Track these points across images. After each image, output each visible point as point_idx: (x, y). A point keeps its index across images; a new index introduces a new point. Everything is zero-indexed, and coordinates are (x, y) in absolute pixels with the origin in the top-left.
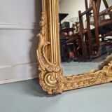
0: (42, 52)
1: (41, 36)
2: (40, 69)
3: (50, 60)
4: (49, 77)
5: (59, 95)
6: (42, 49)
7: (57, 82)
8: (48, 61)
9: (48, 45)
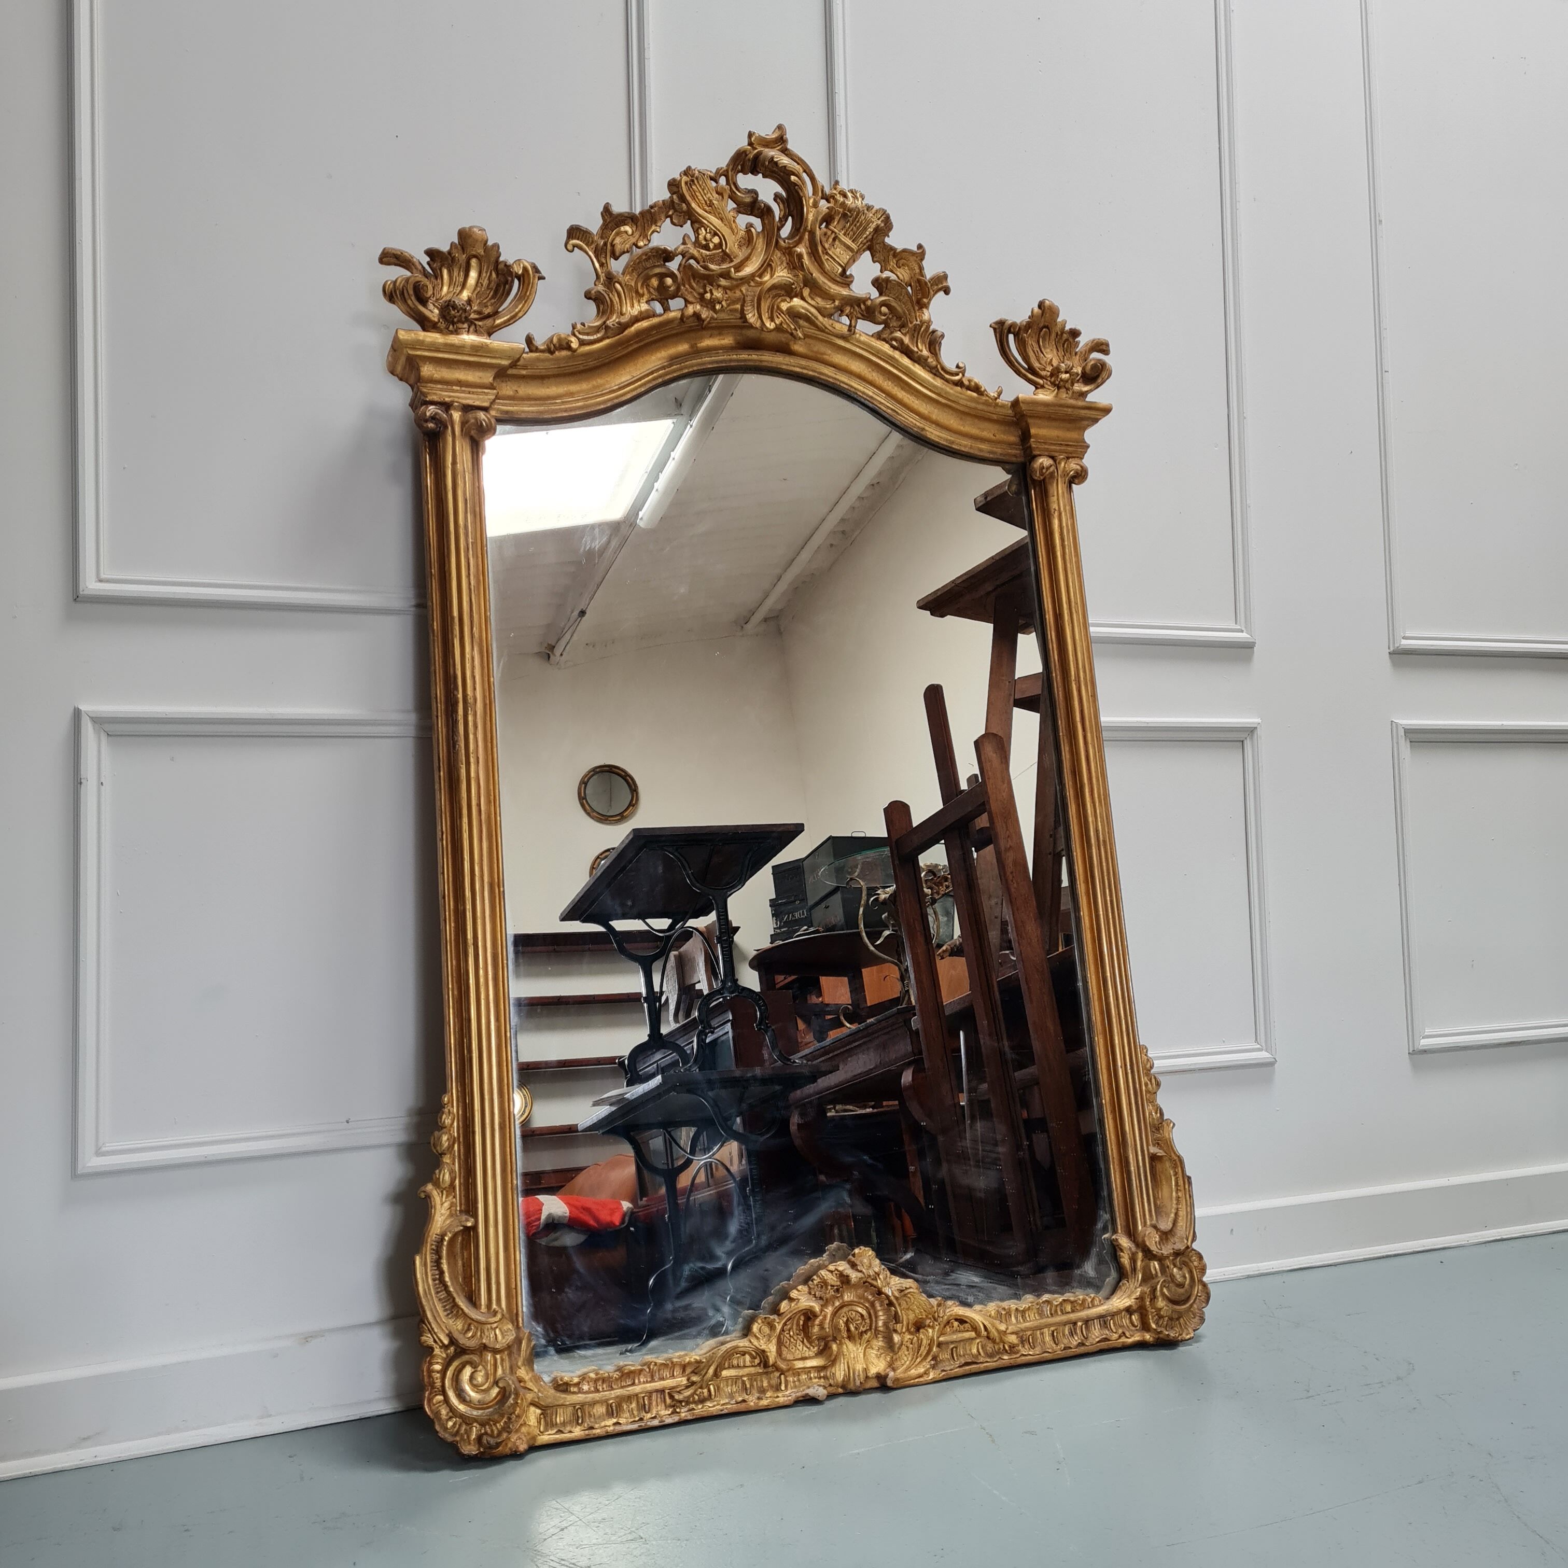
0: (438, 1263)
1: (435, 1193)
2: (428, 1339)
3: (472, 1299)
4: (468, 1371)
5: (512, 1464)
6: (438, 1252)
7: (504, 1395)
8: (462, 1303)
9: (467, 1229)
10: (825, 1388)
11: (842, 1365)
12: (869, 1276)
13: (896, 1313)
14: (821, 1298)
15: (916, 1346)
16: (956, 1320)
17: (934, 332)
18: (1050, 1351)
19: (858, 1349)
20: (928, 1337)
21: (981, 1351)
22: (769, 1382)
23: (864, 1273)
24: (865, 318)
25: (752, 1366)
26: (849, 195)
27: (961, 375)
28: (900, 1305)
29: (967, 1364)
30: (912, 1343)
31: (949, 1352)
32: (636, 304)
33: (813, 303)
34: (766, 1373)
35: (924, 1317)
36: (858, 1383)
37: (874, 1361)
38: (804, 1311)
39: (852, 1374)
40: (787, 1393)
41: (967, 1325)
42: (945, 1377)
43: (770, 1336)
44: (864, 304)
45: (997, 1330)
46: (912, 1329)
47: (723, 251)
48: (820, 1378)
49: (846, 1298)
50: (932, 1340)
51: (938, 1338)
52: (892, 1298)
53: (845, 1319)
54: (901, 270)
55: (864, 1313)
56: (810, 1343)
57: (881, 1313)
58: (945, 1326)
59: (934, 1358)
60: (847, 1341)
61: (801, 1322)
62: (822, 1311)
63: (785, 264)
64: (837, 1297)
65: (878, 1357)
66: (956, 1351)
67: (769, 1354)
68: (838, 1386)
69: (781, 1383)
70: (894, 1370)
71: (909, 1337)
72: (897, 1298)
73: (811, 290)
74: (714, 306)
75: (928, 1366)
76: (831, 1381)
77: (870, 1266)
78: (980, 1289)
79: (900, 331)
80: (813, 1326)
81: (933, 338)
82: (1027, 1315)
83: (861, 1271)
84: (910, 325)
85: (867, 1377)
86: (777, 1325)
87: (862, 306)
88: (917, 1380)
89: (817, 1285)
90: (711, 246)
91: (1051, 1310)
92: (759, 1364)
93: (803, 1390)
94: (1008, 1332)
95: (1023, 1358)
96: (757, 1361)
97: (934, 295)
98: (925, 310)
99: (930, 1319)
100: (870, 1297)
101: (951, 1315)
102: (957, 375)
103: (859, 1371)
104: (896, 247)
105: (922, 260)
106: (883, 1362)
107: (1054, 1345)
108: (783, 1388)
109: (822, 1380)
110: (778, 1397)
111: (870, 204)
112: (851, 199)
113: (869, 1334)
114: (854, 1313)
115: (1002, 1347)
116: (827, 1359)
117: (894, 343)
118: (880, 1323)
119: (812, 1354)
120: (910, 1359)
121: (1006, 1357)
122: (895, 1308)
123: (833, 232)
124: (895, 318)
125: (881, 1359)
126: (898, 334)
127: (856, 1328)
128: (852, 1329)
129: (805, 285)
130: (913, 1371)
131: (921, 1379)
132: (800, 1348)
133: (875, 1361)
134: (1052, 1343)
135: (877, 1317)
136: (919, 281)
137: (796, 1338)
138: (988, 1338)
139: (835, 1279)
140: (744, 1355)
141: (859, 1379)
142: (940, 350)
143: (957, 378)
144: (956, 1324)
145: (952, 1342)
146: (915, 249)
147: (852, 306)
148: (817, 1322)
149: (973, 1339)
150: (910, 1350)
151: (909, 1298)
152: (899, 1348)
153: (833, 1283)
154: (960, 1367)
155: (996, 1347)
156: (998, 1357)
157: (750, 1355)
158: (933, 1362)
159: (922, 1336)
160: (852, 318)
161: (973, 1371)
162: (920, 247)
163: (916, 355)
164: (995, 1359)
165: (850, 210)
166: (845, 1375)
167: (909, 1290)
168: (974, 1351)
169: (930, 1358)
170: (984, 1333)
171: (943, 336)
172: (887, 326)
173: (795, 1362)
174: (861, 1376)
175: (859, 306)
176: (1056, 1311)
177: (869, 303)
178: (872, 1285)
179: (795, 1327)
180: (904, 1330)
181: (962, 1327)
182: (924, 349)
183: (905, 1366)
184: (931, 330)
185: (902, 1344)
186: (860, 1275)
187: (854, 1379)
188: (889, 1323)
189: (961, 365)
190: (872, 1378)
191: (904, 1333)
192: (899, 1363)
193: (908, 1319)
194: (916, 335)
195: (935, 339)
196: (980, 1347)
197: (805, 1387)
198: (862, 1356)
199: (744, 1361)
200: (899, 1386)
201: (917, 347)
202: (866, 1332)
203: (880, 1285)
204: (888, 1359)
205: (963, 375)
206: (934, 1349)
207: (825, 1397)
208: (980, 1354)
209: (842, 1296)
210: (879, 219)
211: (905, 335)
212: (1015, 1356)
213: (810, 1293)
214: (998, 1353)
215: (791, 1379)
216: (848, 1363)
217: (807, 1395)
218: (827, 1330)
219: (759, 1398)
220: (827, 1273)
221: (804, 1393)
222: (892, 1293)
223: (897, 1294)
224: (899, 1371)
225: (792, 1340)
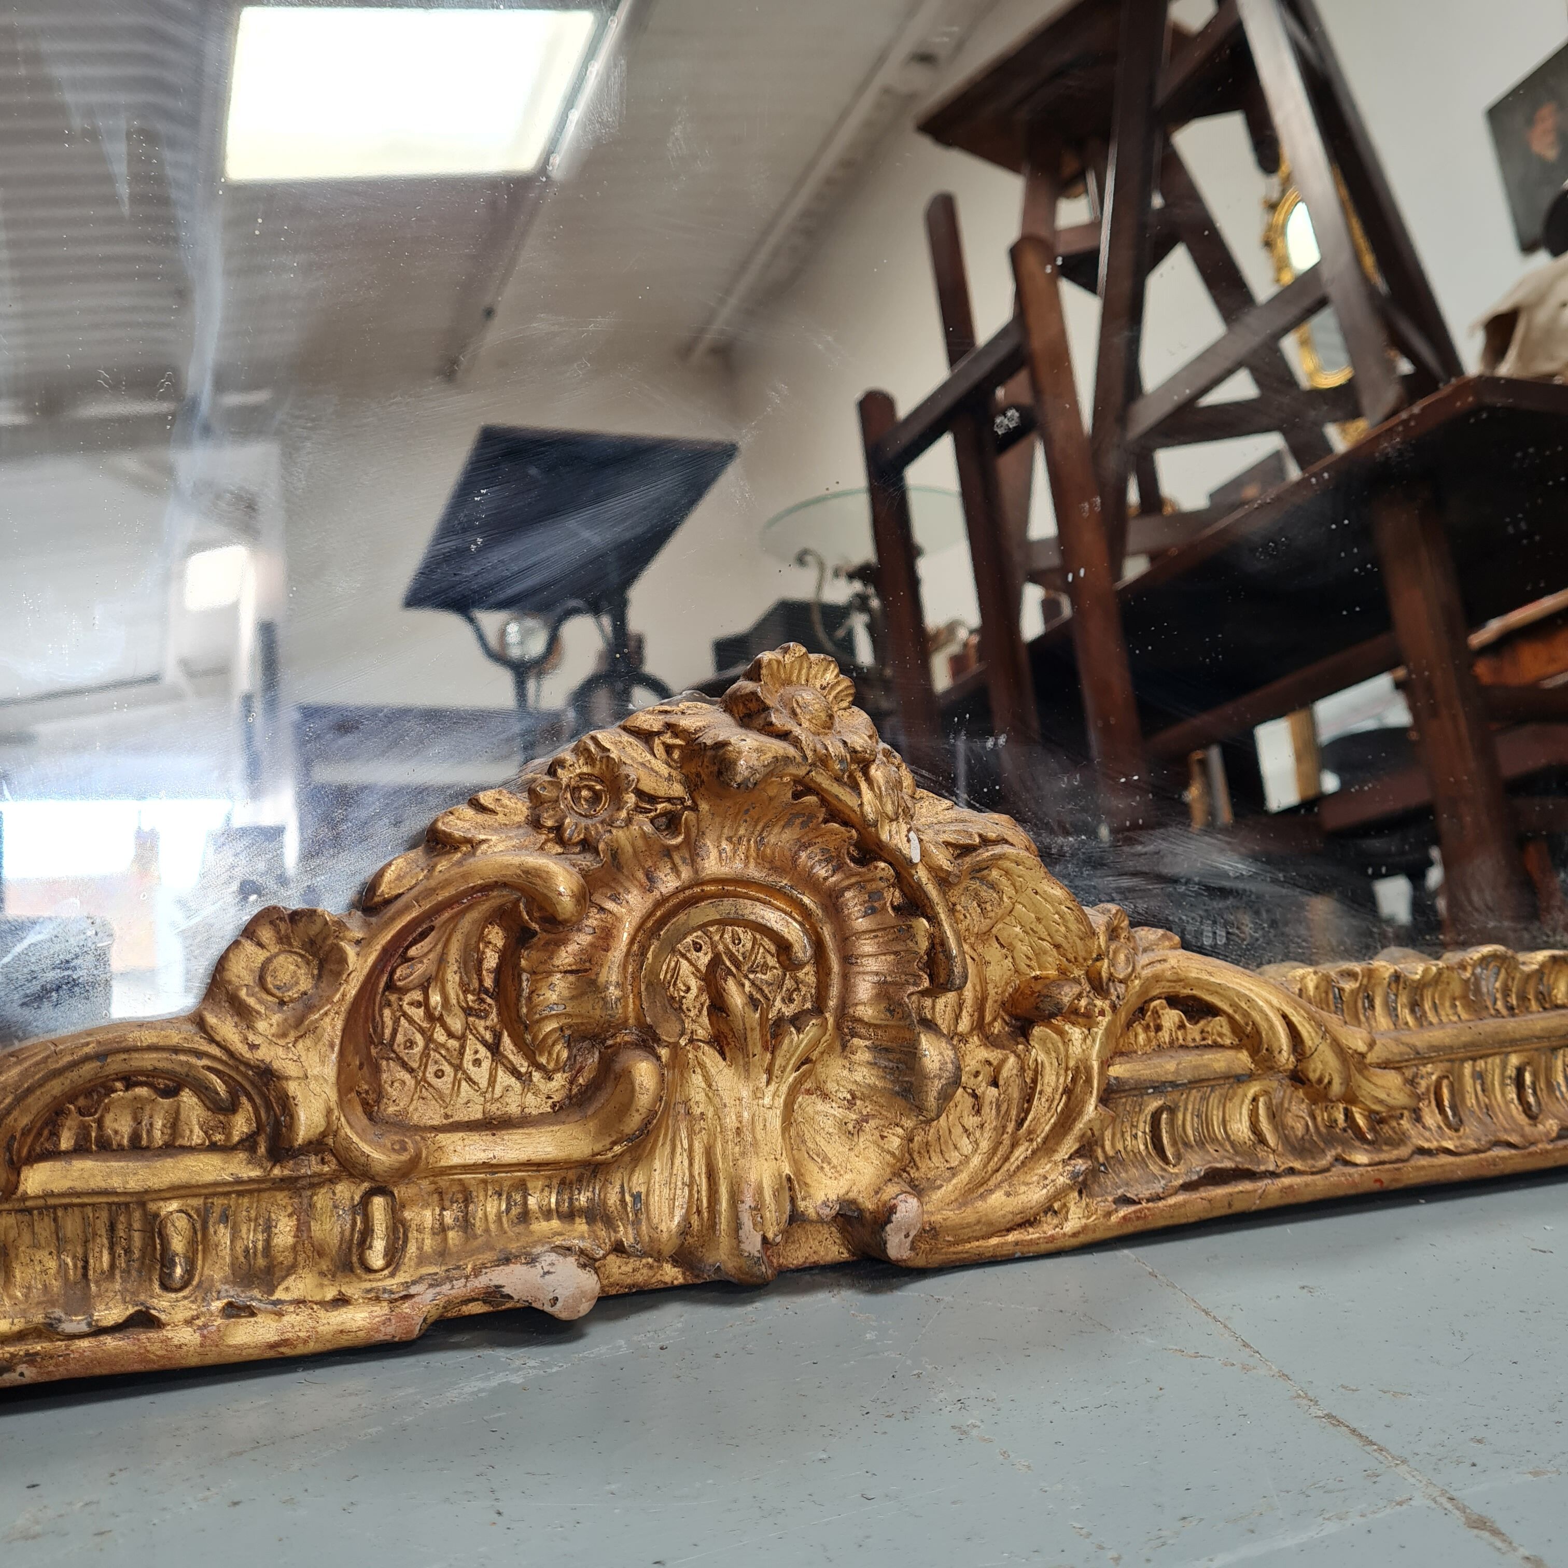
10: (588, 1261)
11: (681, 1160)
12: (823, 761)
13: (938, 944)
14: (587, 845)
15: (1015, 1093)
16: (1173, 1001)
18: (1514, 1139)
19: (757, 1094)
20: (1062, 1063)
21: (1265, 1125)
22: (302, 1229)
23: (796, 743)
25: (213, 1148)
28: (952, 910)
29: (1215, 1177)
30: (995, 1083)
31: (1144, 1127)
34: (289, 1184)
35: (1052, 972)
36: (752, 1244)
37: (829, 1150)
38: (497, 899)
39: (724, 1204)
40: (392, 1283)
41: (1219, 1025)
42: (1130, 1228)
43: (308, 1004)
45: (1340, 1050)
46: (997, 1027)
48: (569, 1216)
49: (712, 865)
50: (1080, 1073)
51: (1105, 1064)
52: (922, 874)
53: (703, 959)
55: (793, 931)
56: (530, 1052)
57: (867, 946)
58: (1129, 1025)
59: (1086, 1149)
60: (710, 1057)
61: (491, 960)
62: (584, 898)
64: (668, 852)
65: (852, 1132)
66: (1172, 1122)
67: (292, 1088)
68: (659, 1257)
69: (367, 1232)
70: (917, 1190)
71: (984, 1053)
72: (944, 881)
75: (1062, 1180)
76: (626, 1235)
77: (829, 723)
78: (1253, 904)
80: (541, 973)
82: (1427, 1006)
83: (784, 736)
85: (796, 1218)
86: (351, 952)
88: (1011, 1237)
89: (575, 790)
91: (1506, 992)
92: (248, 1144)
93: (477, 1272)
94: (1371, 1058)
95: (1424, 1161)
96: (241, 1125)
99: (1077, 981)
100: (821, 871)
101: (1157, 978)
103: (760, 1190)
106: (873, 1153)
107: (1522, 1119)
108: (376, 1257)
109: (581, 1226)
110: (342, 1301)
113: (811, 1030)
114: (746, 938)
115: (1341, 1117)
116: (605, 1128)
118: (864, 989)
119: (535, 1104)
120: (985, 1145)
121: (1361, 1158)
122: (933, 919)
125: (863, 1140)
127: (753, 1002)
128: (736, 997)
130: (997, 1199)
131: (1032, 1234)
132: (481, 1075)
133: (835, 1149)
134: (1516, 1110)
135: (848, 960)
137: (456, 1024)
138: (1297, 1078)
139: (664, 770)
140: (171, 1092)
141: (759, 1224)
144: (1171, 1017)
145: (1159, 1087)
148: (566, 956)
149: (1239, 1079)
150: (989, 1113)
151: (993, 886)
152: (946, 1096)
153: (648, 785)
154: (1187, 1187)
155: (1322, 1117)
156: (1330, 1155)
157: (203, 1090)
158: (1081, 1165)
159: (1038, 1053)
161: (1239, 1206)
164: (1323, 1163)
166: (693, 1207)
167: (998, 850)
168: (1241, 1128)
169: (1069, 1145)
170: (1285, 1058)
173: (444, 1139)
174: (770, 1215)
176: (1523, 998)
178: (835, 813)
179: (452, 978)
180: (964, 1025)
181: (1194, 1031)
183: (963, 1177)
185: (956, 1081)
186: (778, 747)
187: (736, 1226)
188: (902, 986)
190: (821, 1221)
191: (963, 1039)
192: (937, 1160)
193: (983, 981)
196: (1262, 1111)
197: (488, 1256)
198: (775, 1122)
199: (174, 1124)
200: (937, 1259)
202: (797, 1021)
203: (870, 811)
204: (894, 1143)
206: (1091, 1109)
207: (585, 1307)
208: (1262, 1141)
209: (693, 850)
212: (1395, 1154)
213: (535, 823)
214: (1330, 1137)
215: (428, 1217)
216: (709, 1153)
217: (494, 1294)
218: (613, 992)
219: (233, 1310)
220: (626, 738)
221: (481, 1282)
222: (924, 853)
223: (943, 859)
224: (937, 1195)
225: (440, 1035)
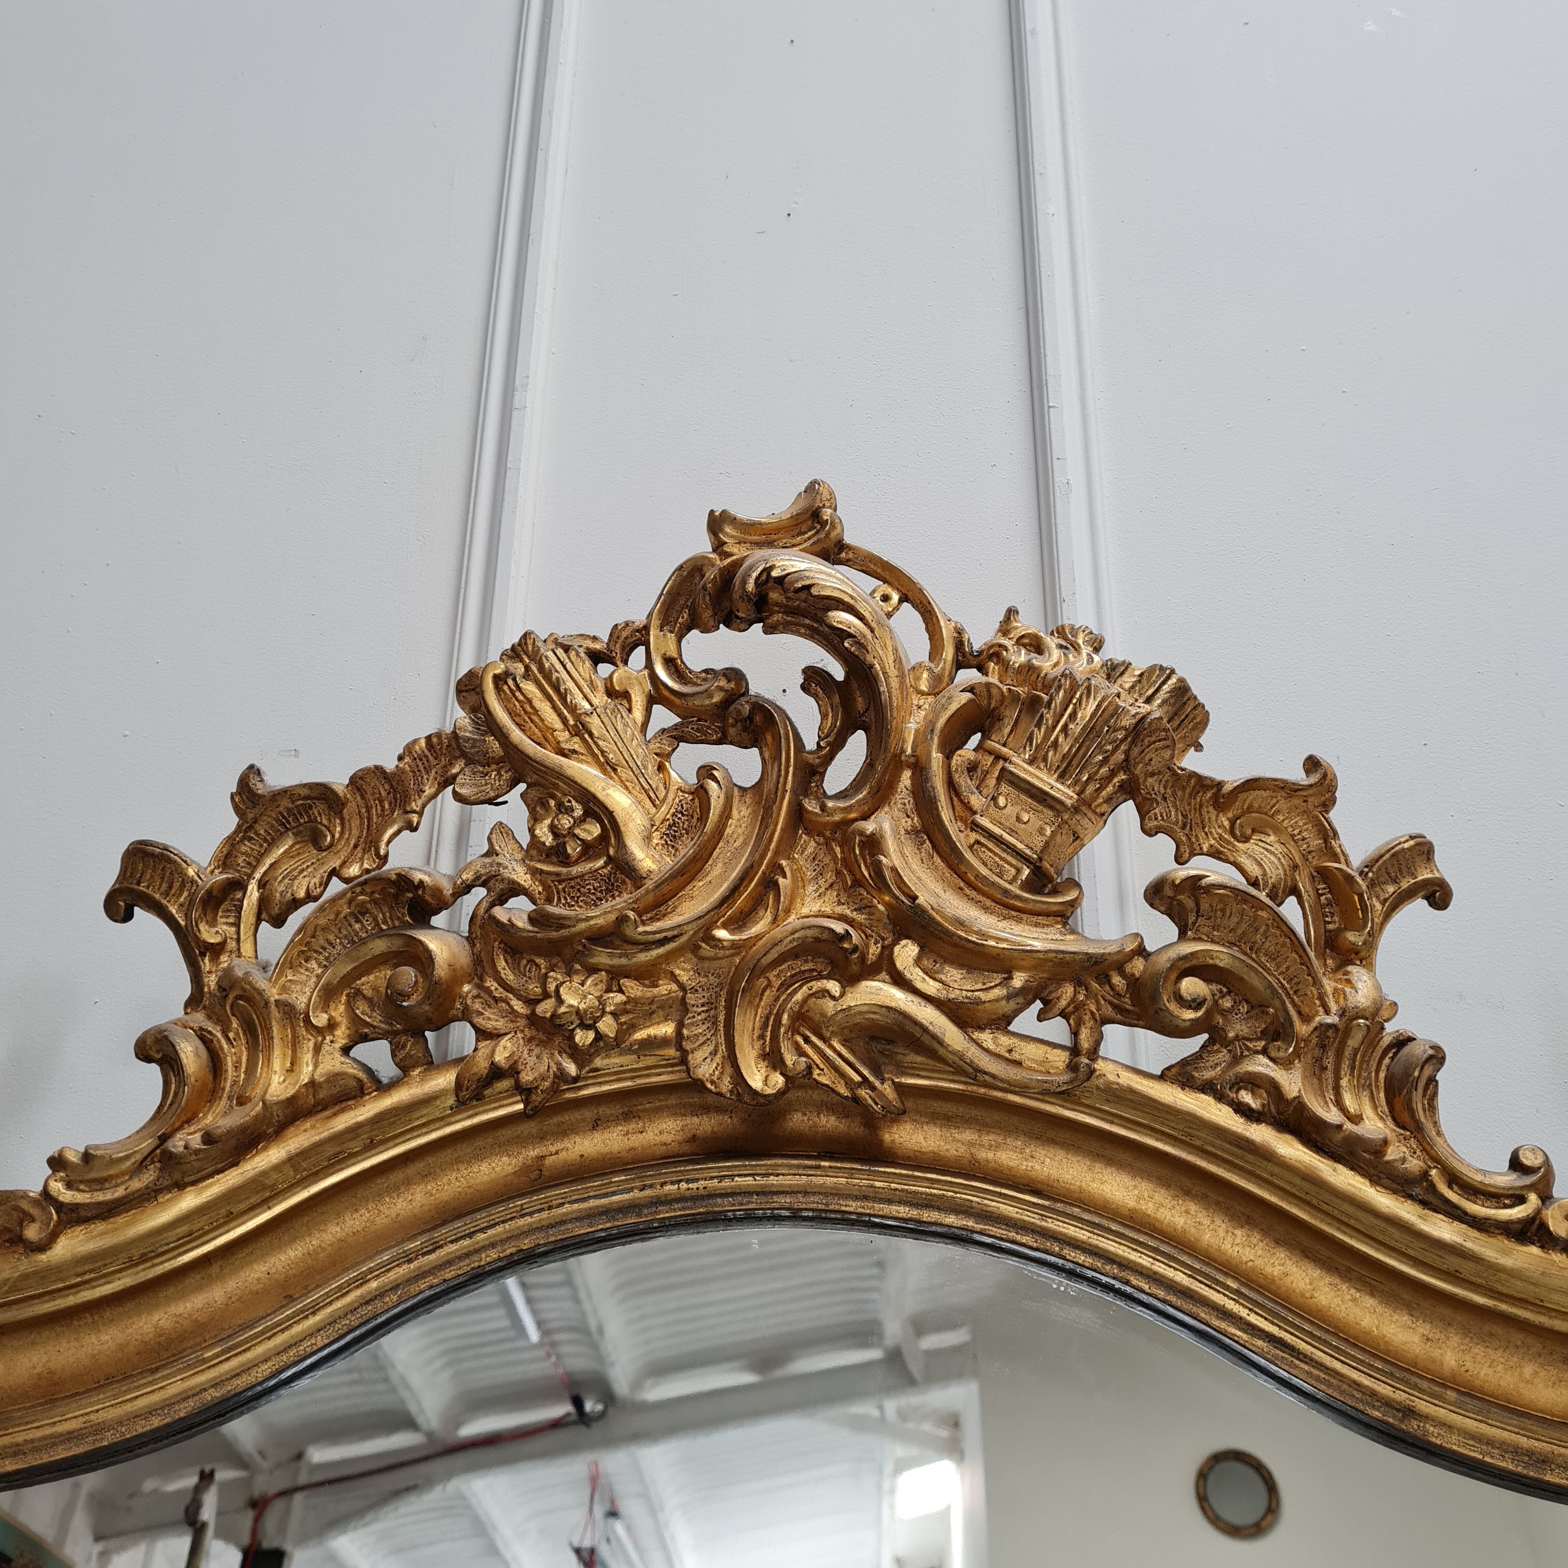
17: (1402, 1042)
24: (1129, 1018)
26: (1051, 642)
27: (1533, 1198)
32: (307, 1057)
33: (931, 987)
44: (1122, 973)
47: (610, 860)
54: (1252, 846)
63: (830, 876)
73: (922, 948)
74: (571, 1036)
79: (1264, 1052)
81: (1398, 1069)
84: (1302, 1029)
87: (1117, 980)
90: (573, 849)
97: (1387, 916)
98: (1357, 972)
102: (1520, 1200)
104: (1218, 777)
105: (1328, 804)
111: (1119, 657)
112: (1056, 654)
117: (1246, 1097)
123: (998, 757)
124: (1244, 1008)
126: (1260, 1065)
129: (901, 934)
136: (1323, 874)
142: (1432, 1107)
143: (1517, 1213)
146: (1298, 775)
147: (1079, 983)
160: (1080, 1023)
162: (1312, 764)
163: (1339, 1137)
165: (1048, 685)
171: (1437, 1058)
172: (1217, 1038)
175: (1105, 979)
177: (1138, 966)
182: (1368, 1112)
184: (1386, 1040)
189: (1528, 1159)
194: (1329, 1061)
195: (1407, 1073)
201: (1340, 1104)
205: (1546, 1198)
210: (1149, 700)
211: (1286, 1063)
